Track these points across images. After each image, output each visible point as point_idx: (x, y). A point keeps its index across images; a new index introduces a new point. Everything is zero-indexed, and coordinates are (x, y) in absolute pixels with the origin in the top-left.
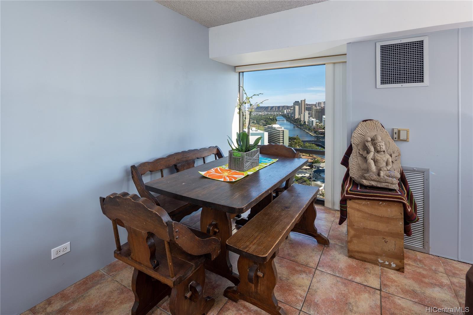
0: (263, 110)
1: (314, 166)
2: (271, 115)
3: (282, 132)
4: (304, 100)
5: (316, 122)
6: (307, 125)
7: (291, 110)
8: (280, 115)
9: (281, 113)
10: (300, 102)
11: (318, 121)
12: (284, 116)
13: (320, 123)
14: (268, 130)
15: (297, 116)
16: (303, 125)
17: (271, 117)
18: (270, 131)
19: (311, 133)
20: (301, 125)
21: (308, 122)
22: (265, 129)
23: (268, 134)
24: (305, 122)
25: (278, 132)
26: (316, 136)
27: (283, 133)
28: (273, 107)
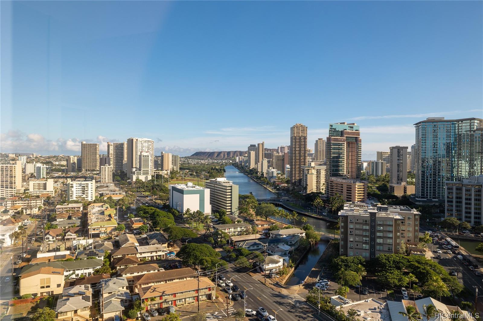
0: (207, 156)
1: (272, 234)
2: (217, 163)
3: (230, 188)
4: (262, 144)
5: (278, 174)
6: (266, 178)
7: (245, 156)
8: (230, 163)
9: (231, 161)
10: (257, 145)
11: (279, 172)
12: (236, 165)
13: (282, 175)
14: (210, 186)
15: (252, 166)
16: (261, 177)
17: (217, 167)
18: (213, 188)
19: (270, 189)
20: (257, 178)
21: (267, 174)
22: (206, 185)
23: (210, 191)
24: (263, 174)
25: (224, 189)
26: (276, 193)
27: (231, 189)
28: (221, 152)
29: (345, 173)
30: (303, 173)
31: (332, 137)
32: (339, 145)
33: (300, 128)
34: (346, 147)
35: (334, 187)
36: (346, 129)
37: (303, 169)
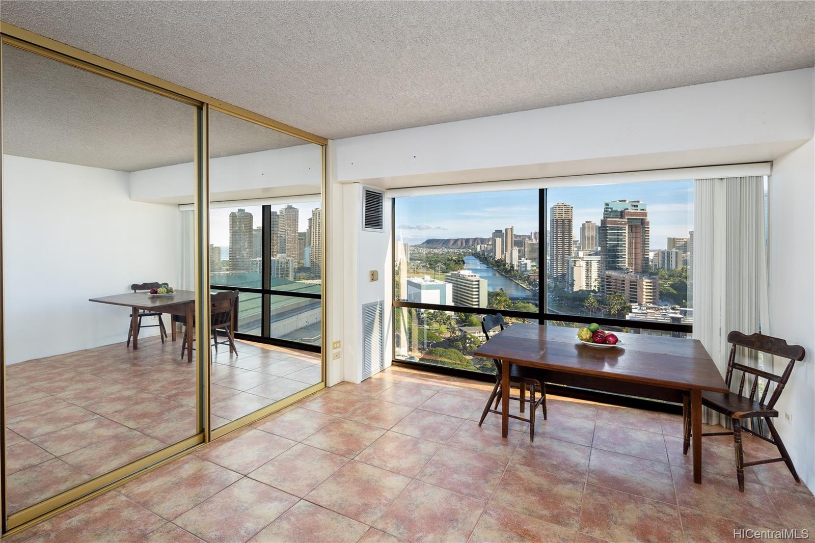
0: (441, 245)
2: (454, 253)
3: (477, 283)
4: (511, 229)
5: (533, 266)
6: (517, 271)
7: (489, 245)
8: (469, 253)
9: (470, 251)
10: (504, 231)
11: (534, 264)
12: (477, 255)
13: (538, 268)
14: (452, 280)
15: (499, 256)
16: (510, 270)
17: (454, 258)
18: (456, 282)
19: (523, 285)
20: (506, 271)
21: (518, 266)
22: (447, 279)
23: (453, 286)
24: (512, 266)
25: (467, 283)
26: (531, 290)
27: (478, 285)
28: (458, 239)
29: (627, 265)
30: (568, 266)
31: (609, 219)
32: (618, 230)
33: (564, 208)
34: (627, 232)
35: (611, 284)
36: (628, 209)
37: (568, 261)
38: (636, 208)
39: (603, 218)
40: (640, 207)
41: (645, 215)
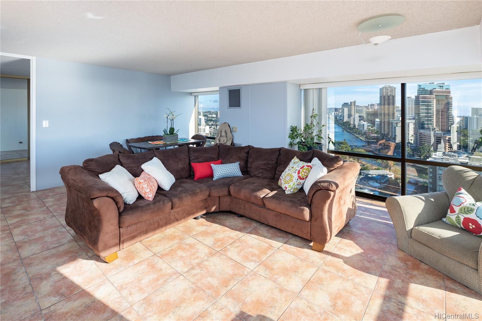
1: (363, 173)
4: (354, 102)
5: (368, 126)
6: (358, 129)
7: (340, 112)
10: (349, 103)
11: (370, 124)
13: (372, 127)
15: (346, 119)
16: (353, 128)
19: (361, 138)
20: (350, 128)
21: (358, 126)
24: (355, 126)
26: (366, 141)
29: (435, 126)
30: (392, 126)
31: (421, 96)
32: (428, 103)
33: (389, 89)
34: (435, 104)
35: (422, 138)
36: (435, 89)
37: (392, 123)
38: (442, 88)
39: (417, 95)
40: (444, 87)
41: (449, 92)
